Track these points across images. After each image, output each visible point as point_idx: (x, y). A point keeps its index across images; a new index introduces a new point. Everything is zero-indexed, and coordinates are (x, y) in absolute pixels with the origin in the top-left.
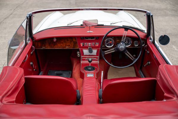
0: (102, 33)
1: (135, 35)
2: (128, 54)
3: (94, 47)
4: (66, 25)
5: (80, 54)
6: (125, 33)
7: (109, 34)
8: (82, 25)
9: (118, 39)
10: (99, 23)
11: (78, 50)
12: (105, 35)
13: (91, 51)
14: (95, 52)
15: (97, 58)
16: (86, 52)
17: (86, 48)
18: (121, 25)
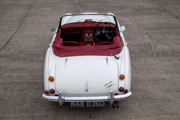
0: (94, 25)
1: (110, 26)
2: (107, 35)
3: (91, 33)
4: (76, 21)
5: (84, 36)
6: (105, 25)
7: (97, 26)
8: (84, 22)
9: (102, 28)
10: (93, 21)
11: (83, 34)
12: (95, 26)
13: (89, 35)
14: (91, 35)
15: (92, 38)
16: (87, 35)
17: (87, 33)
18: (104, 21)
